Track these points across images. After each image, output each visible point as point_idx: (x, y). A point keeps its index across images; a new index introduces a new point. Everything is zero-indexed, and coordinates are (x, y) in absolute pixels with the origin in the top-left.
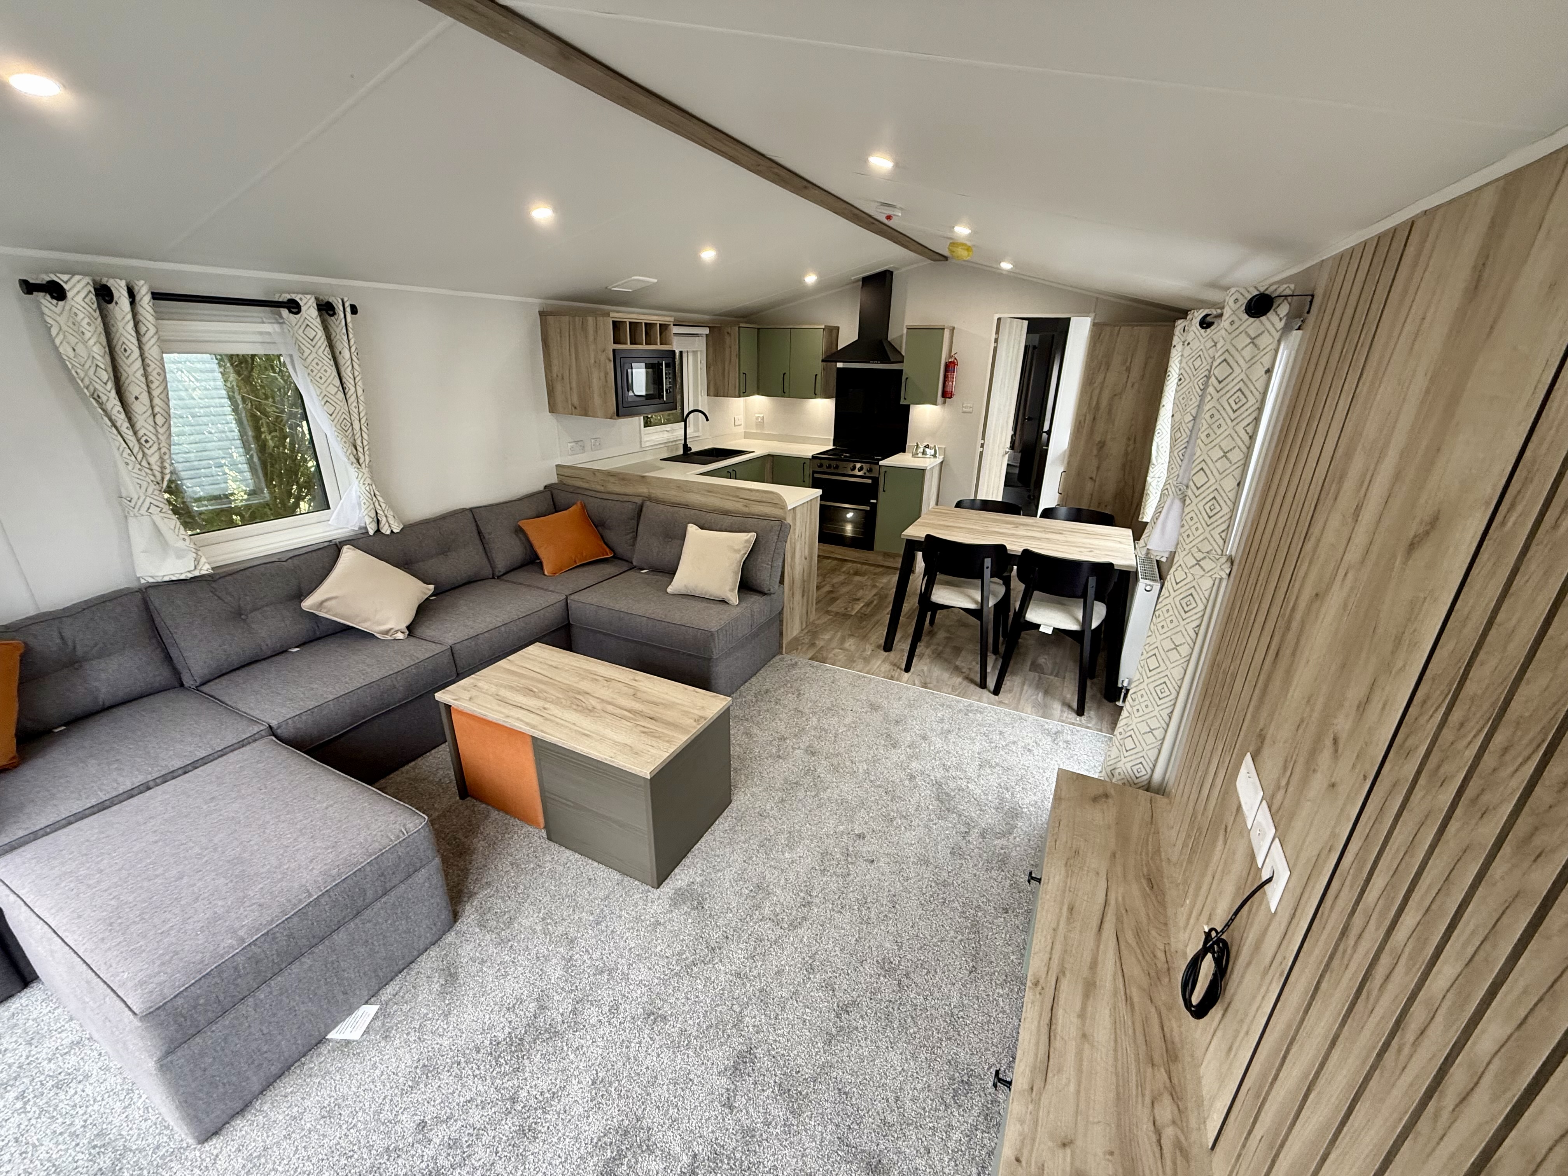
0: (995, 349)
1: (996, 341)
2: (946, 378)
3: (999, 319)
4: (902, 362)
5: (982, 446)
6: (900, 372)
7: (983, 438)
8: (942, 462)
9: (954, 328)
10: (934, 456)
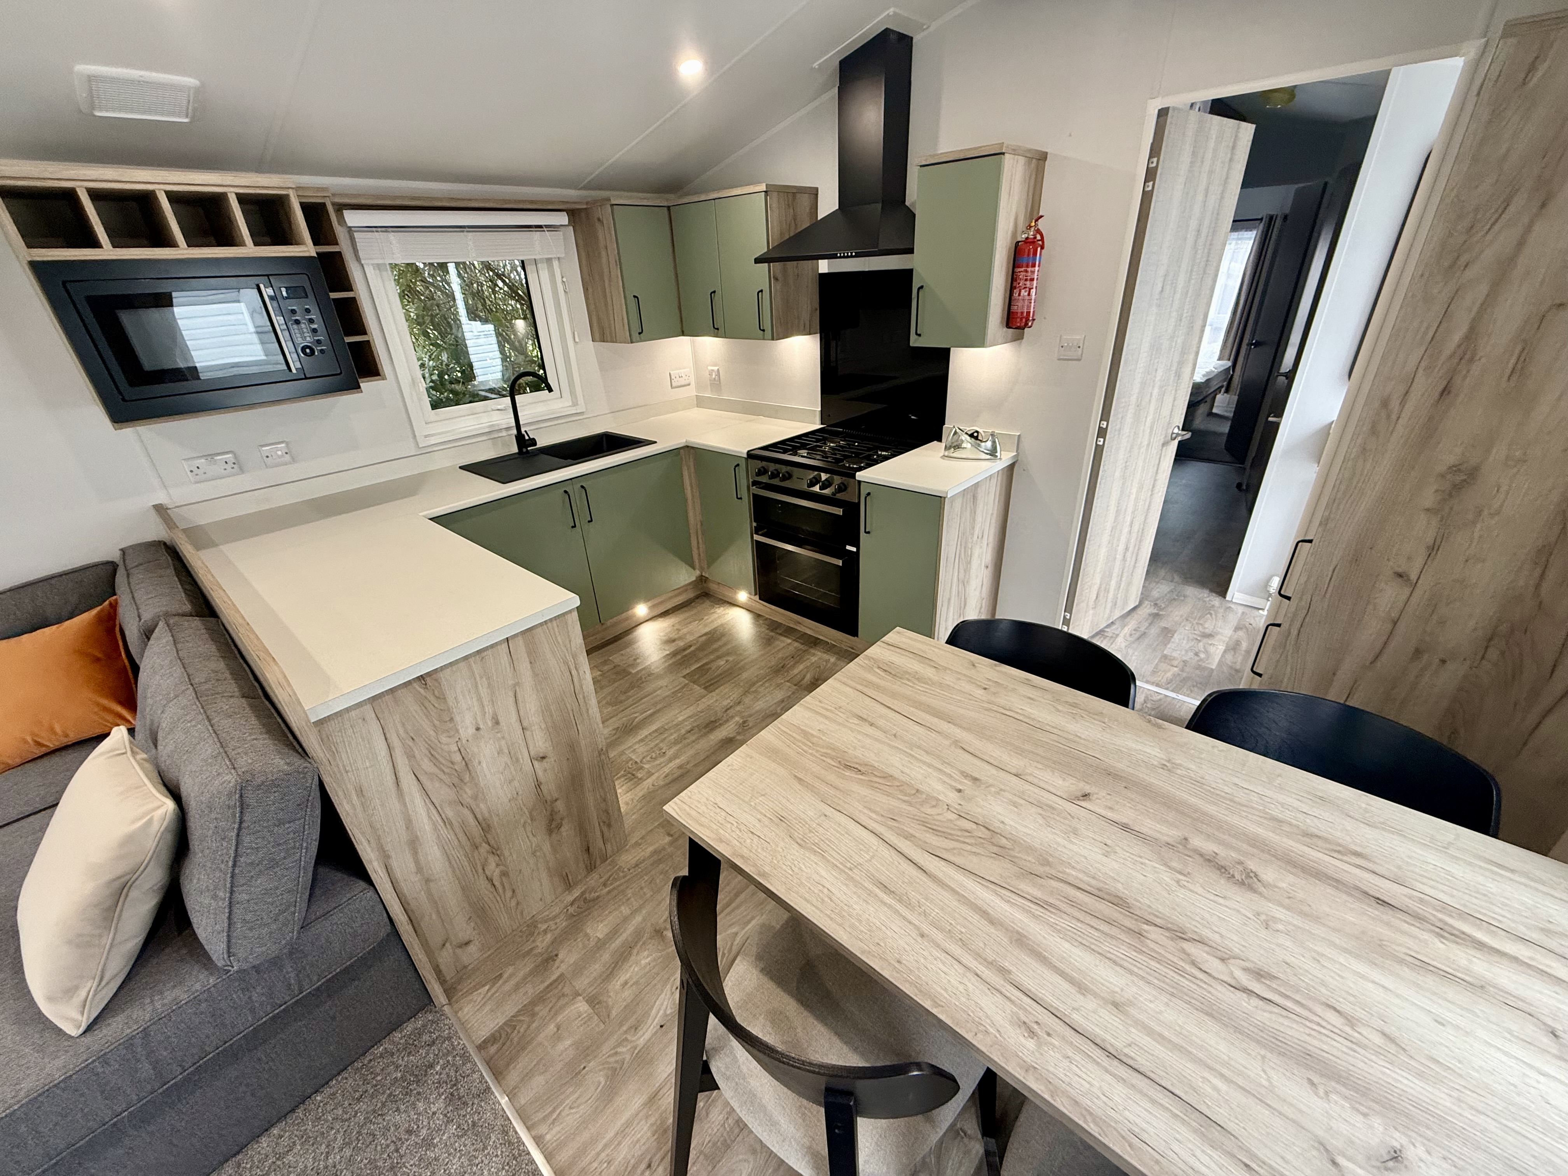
0: (1147, 198)
1: (1151, 175)
2: (1013, 284)
3: (1163, 113)
4: (911, 251)
5: (1102, 433)
6: (907, 275)
7: (1106, 415)
8: (1011, 467)
9: (1043, 157)
10: (993, 453)
